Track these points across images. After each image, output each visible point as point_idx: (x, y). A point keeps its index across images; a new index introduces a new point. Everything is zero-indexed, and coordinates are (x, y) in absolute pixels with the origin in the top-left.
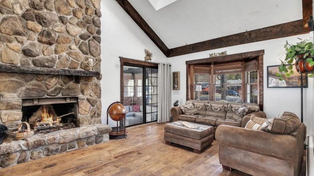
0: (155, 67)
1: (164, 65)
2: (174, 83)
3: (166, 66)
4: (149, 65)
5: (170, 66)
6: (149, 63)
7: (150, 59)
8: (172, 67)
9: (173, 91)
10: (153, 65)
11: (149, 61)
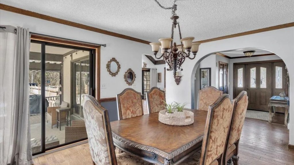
0: (149, 70)
1: (153, 69)
2: (158, 79)
3: (154, 70)
4: (145, 70)
5: (156, 69)
6: (145, 69)
7: (146, 67)
8: (157, 70)
9: (158, 83)
10: (147, 70)
11: (145, 68)
